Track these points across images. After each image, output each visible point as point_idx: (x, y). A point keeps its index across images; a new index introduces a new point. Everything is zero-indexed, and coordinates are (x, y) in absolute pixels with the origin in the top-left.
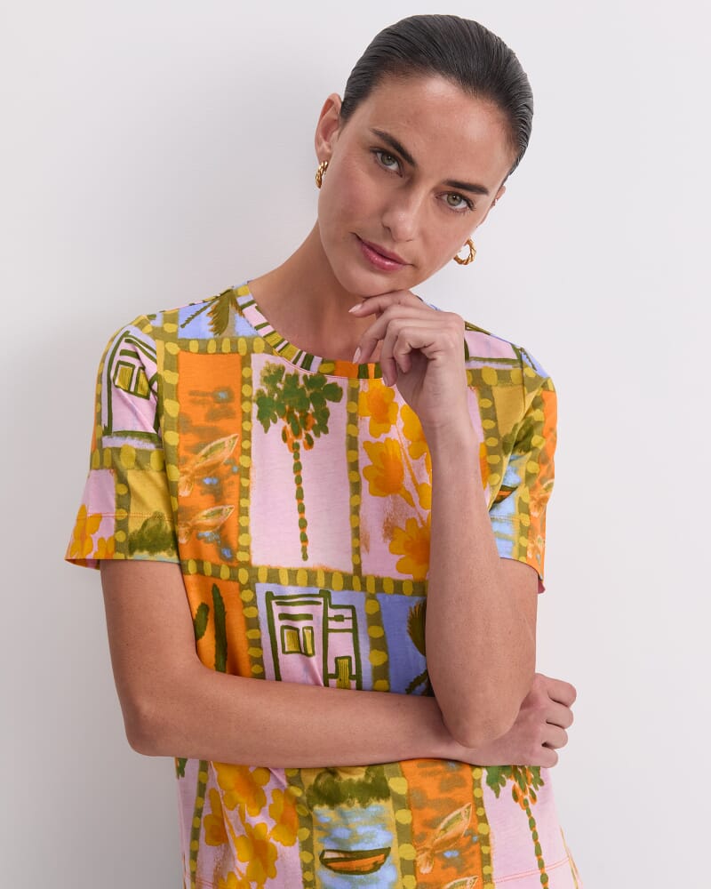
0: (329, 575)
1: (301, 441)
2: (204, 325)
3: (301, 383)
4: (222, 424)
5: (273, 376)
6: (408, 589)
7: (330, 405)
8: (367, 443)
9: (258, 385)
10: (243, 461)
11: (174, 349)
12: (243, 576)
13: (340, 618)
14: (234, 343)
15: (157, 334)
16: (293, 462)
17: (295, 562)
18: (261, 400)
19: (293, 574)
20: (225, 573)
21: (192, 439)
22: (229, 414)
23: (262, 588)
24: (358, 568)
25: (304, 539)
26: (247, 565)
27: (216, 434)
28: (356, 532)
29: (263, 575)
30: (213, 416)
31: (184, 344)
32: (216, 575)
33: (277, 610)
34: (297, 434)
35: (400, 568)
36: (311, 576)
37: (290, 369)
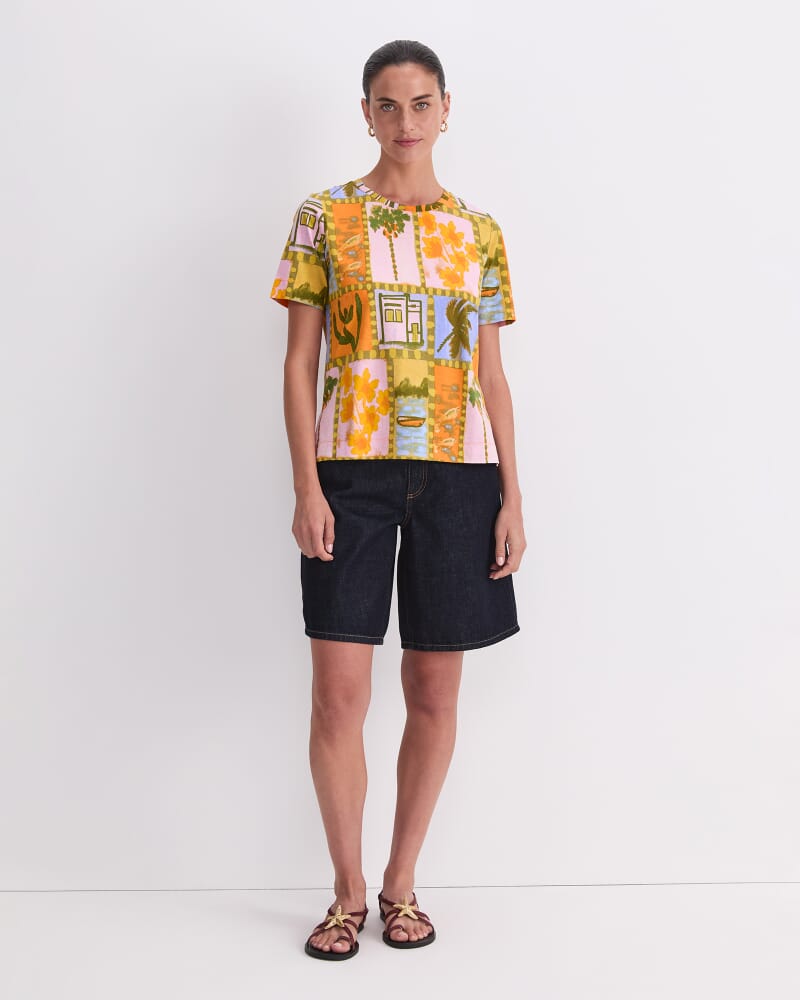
0: (409, 287)
1: (392, 235)
2: (342, 194)
3: (390, 212)
4: (355, 230)
5: (376, 211)
6: (448, 294)
7: (404, 222)
8: (423, 238)
9: (369, 214)
10: (366, 243)
11: (329, 203)
12: (369, 287)
13: (414, 306)
14: (357, 199)
15: (321, 198)
16: (389, 243)
17: (393, 281)
18: (371, 219)
19: (391, 287)
20: (361, 287)
21: (342, 237)
22: (358, 226)
23: (377, 291)
24: (424, 285)
25: (395, 272)
26: (371, 282)
27: (353, 234)
28: (422, 271)
29: (378, 286)
30: (350, 228)
31: (334, 201)
32: (357, 289)
33: (384, 302)
34: (390, 232)
35: (444, 284)
36: (400, 287)
37: (384, 207)
